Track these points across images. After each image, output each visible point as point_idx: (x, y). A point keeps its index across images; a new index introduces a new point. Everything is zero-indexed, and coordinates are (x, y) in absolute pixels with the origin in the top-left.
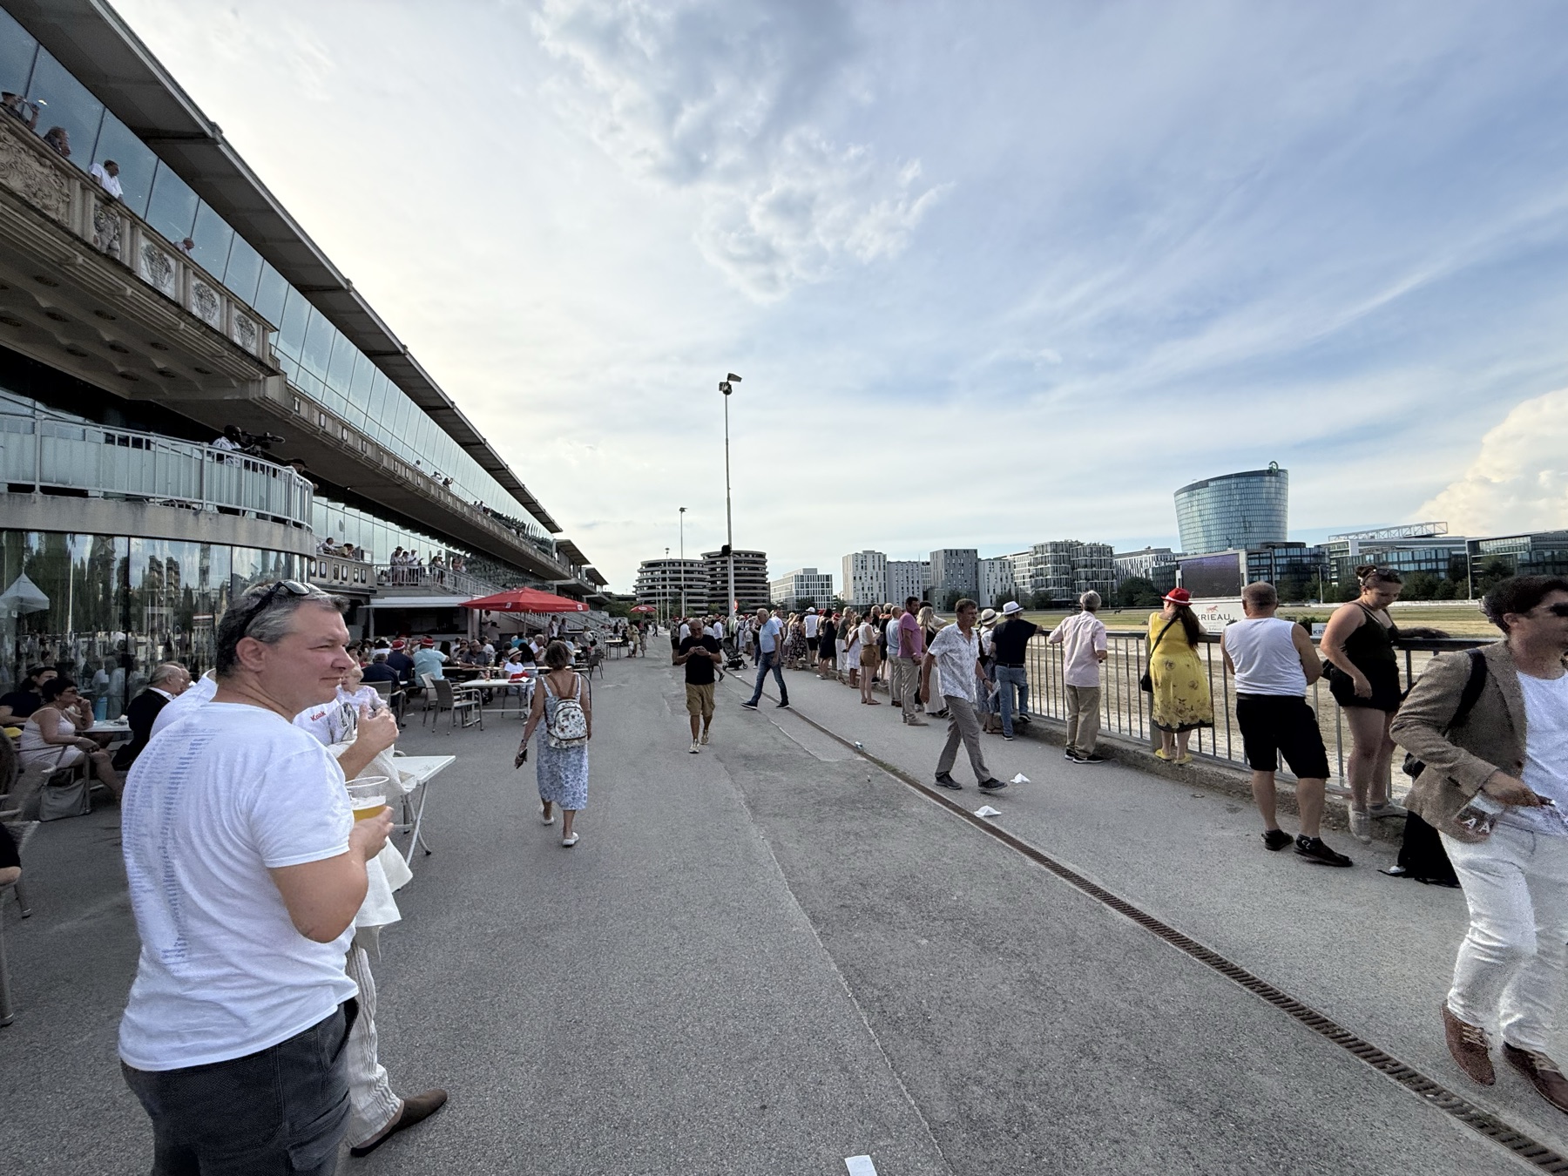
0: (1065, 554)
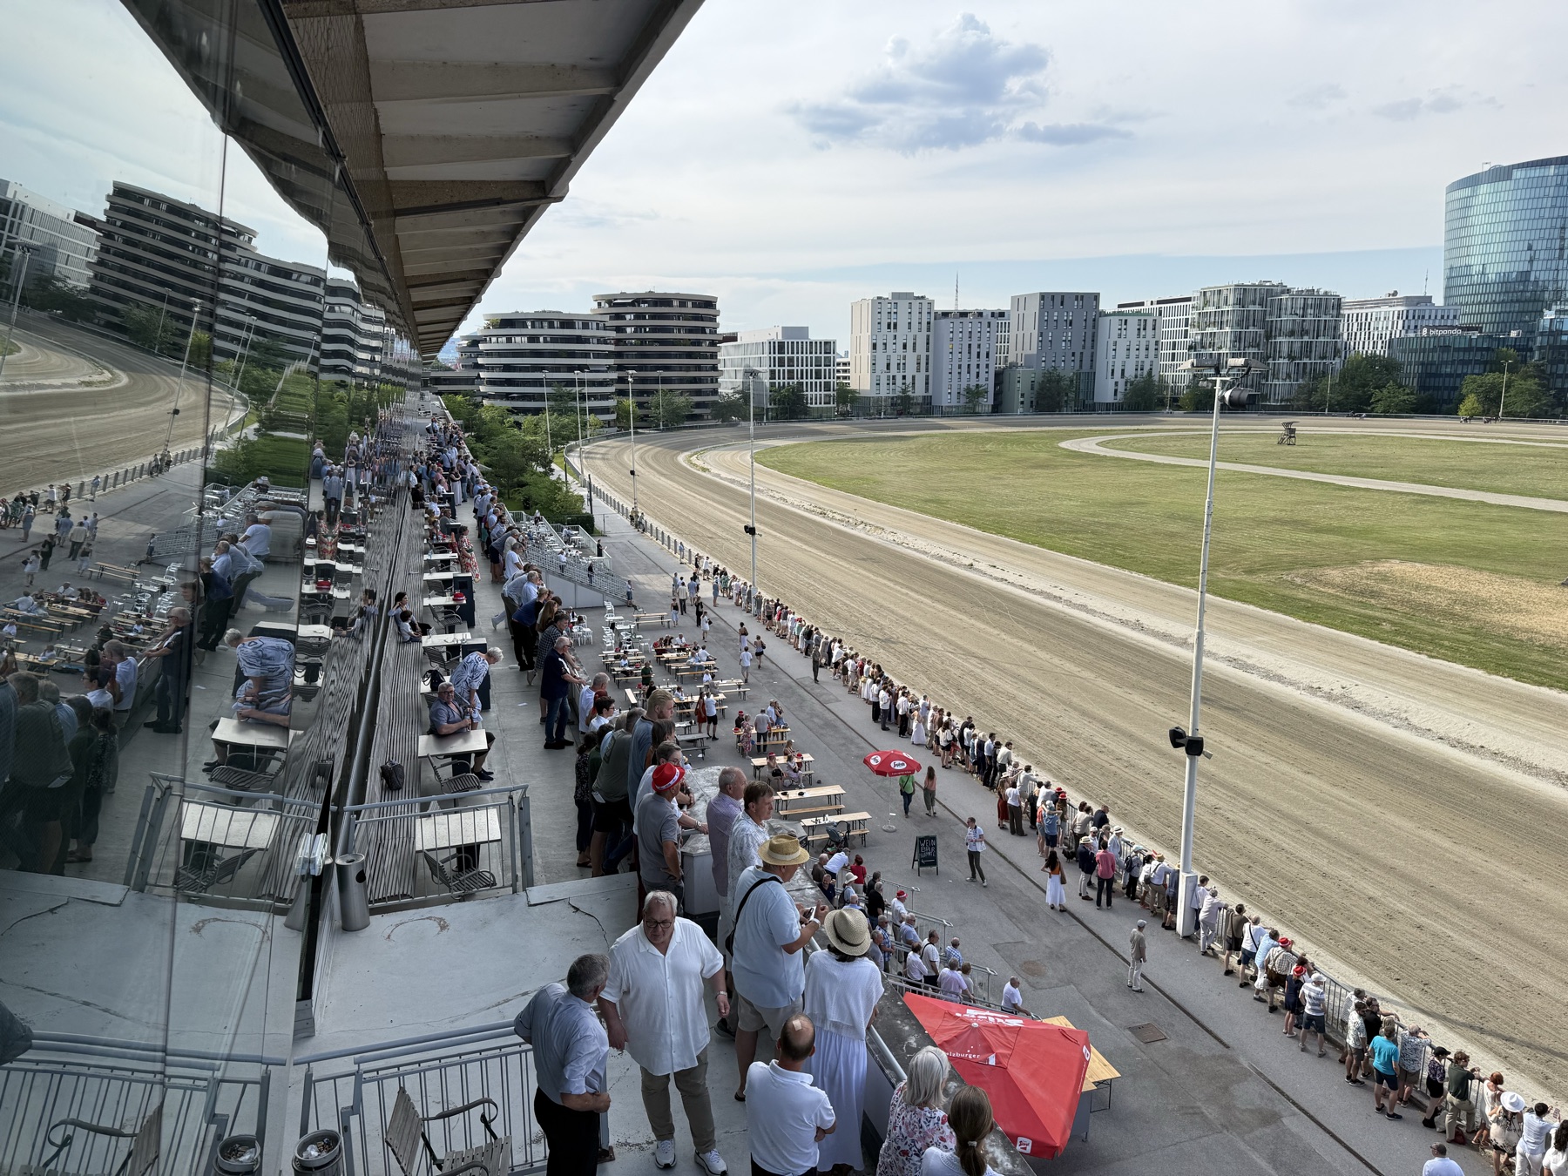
0: (1257, 308)
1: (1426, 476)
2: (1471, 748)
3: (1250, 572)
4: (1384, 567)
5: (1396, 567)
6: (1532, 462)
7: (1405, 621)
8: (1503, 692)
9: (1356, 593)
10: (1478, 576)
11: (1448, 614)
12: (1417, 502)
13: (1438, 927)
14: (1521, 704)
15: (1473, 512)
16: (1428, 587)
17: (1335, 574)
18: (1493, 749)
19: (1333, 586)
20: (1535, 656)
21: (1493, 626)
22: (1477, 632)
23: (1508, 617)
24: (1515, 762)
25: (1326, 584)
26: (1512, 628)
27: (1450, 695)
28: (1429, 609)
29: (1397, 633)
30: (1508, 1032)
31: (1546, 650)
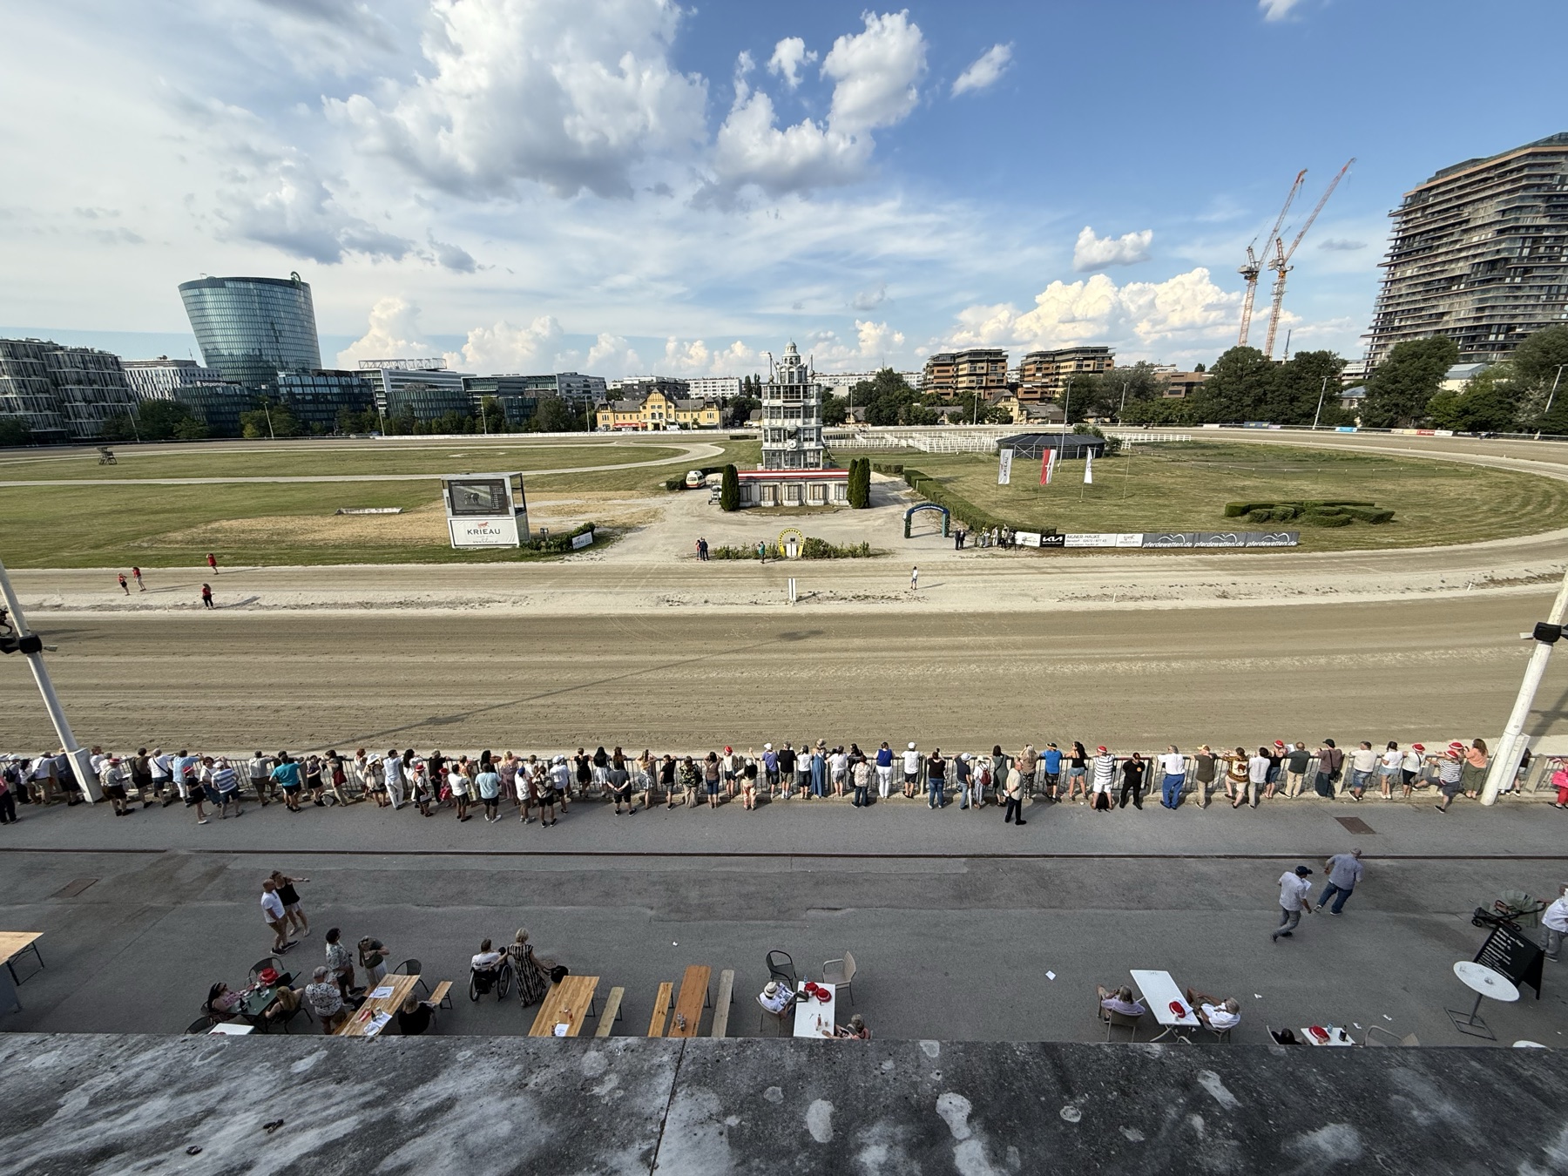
0: (33, 361)
1: (232, 473)
2: (306, 607)
3: (97, 547)
4: (215, 525)
5: (225, 524)
6: (300, 459)
7: (240, 551)
8: (316, 574)
9: (197, 543)
10: (283, 519)
11: (269, 542)
12: (230, 487)
13: (310, 703)
14: (329, 576)
15: (271, 488)
16: (251, 530)
17: (178, 536)
18: (320, 602)
19: (177, 542)
20: (330, 551)
21: (301, 542)
22: (291, 547)
23: (309, 535)
24: (335, 605)
25: (170, 543)
26: (313, 540)
27: (284, 583)
28: (255, 541)
29: (236, 559)
30: (369, 733)
31: (335, 547)
